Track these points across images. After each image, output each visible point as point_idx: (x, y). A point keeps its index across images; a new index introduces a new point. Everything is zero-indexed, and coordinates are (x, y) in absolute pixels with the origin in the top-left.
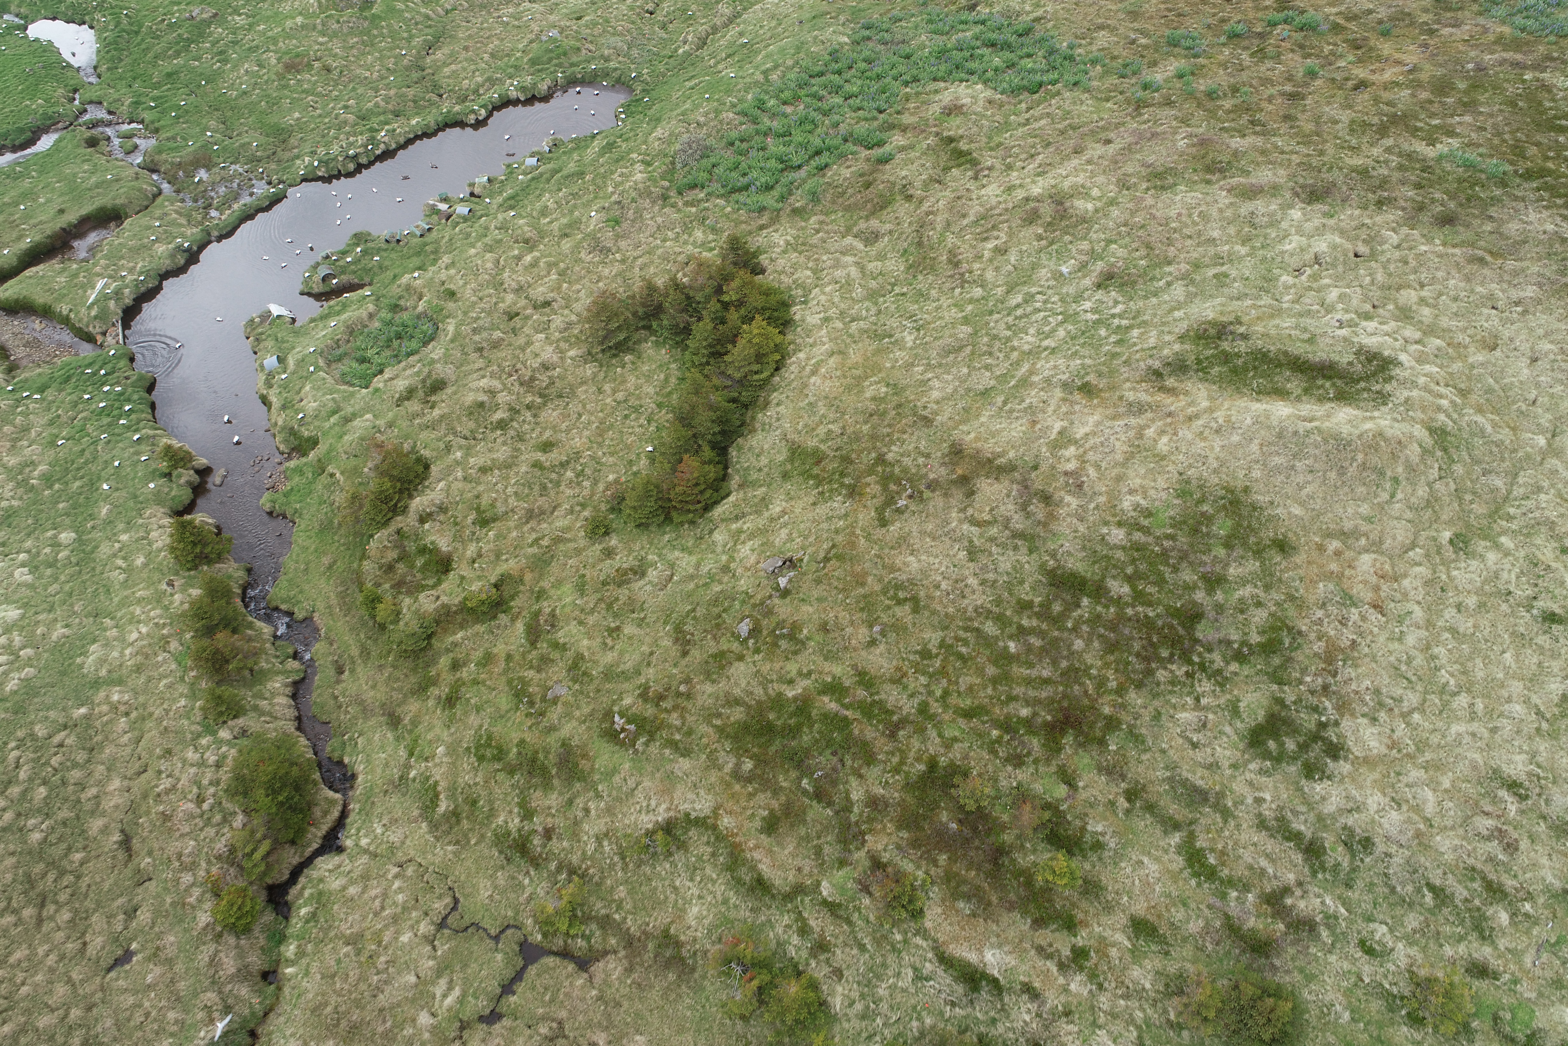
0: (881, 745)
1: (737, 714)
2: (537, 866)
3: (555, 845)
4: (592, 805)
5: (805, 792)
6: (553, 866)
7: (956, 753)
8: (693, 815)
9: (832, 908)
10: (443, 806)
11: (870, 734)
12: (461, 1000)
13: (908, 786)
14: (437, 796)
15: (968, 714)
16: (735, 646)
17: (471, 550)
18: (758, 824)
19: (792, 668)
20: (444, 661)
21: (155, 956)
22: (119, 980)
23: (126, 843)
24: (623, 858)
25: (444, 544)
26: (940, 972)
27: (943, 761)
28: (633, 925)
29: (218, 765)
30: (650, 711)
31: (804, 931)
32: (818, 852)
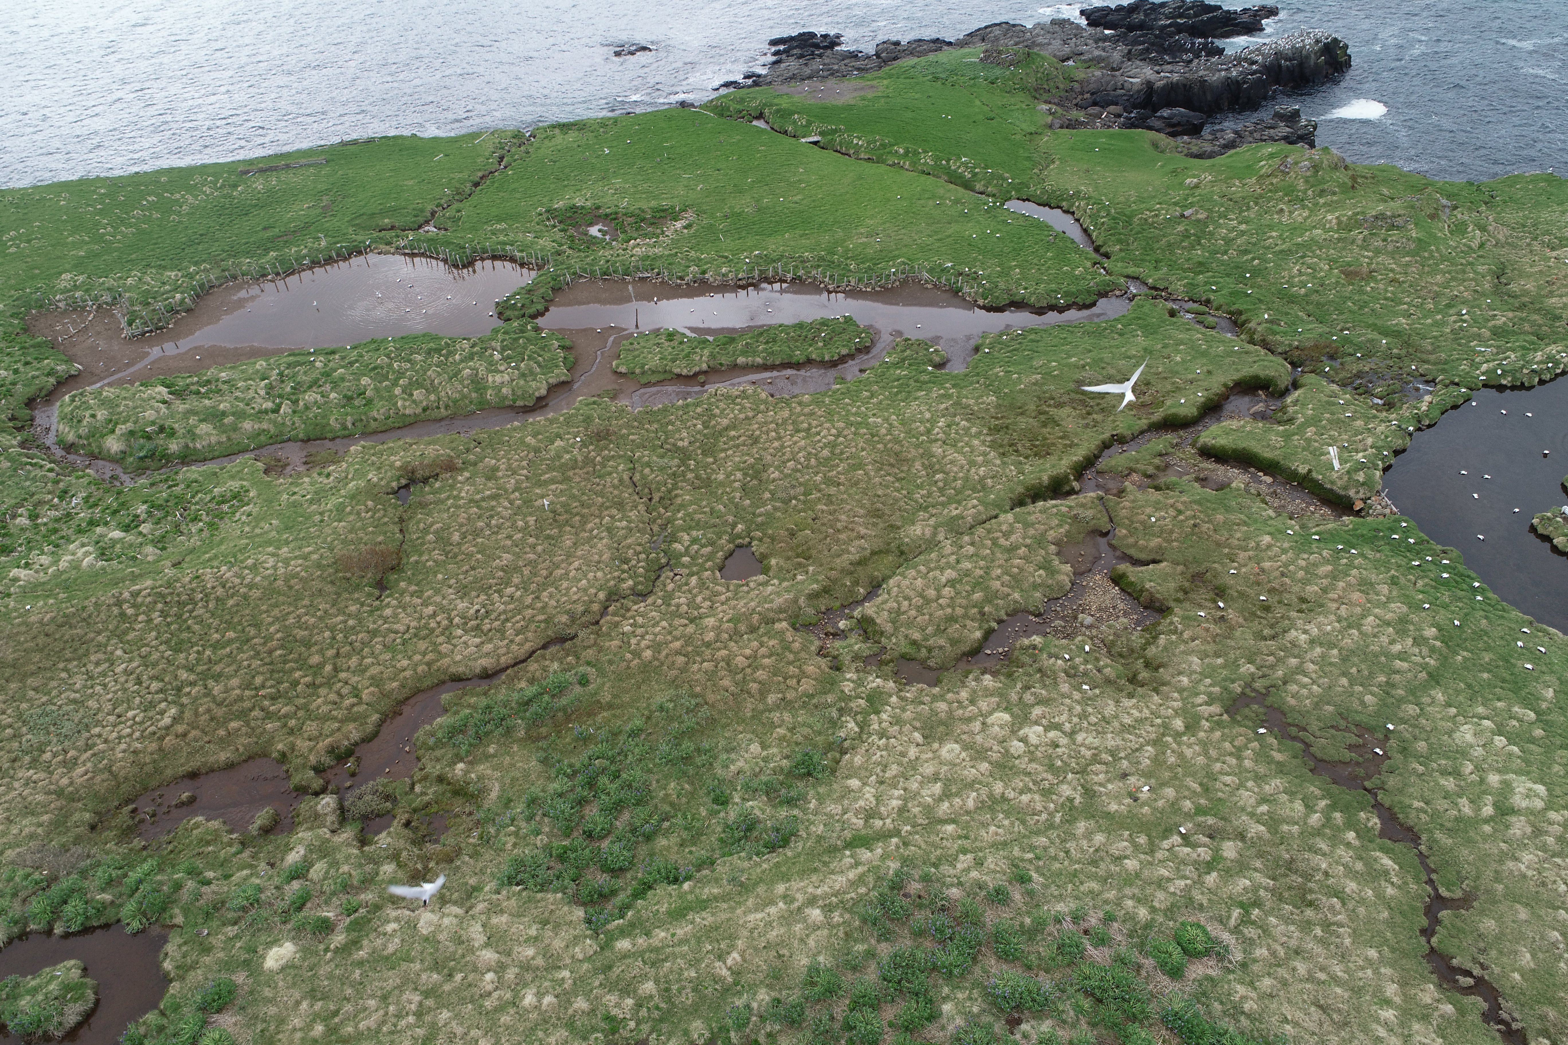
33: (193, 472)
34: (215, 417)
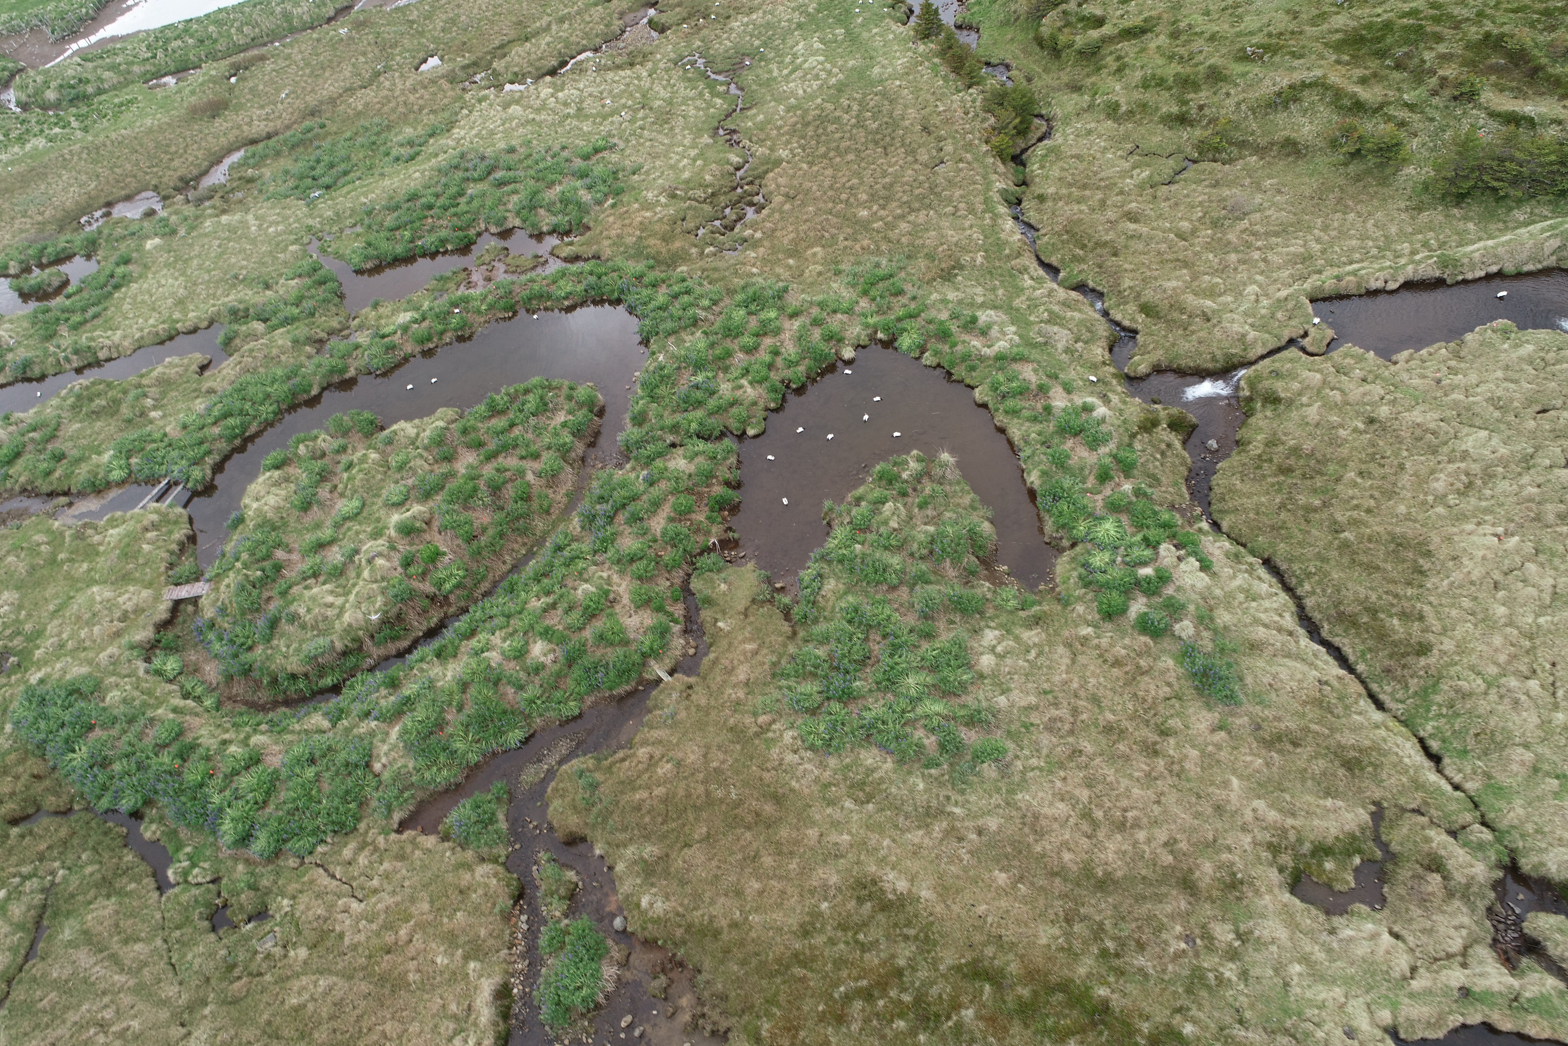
0: (1448, 32)
1: (1338, 36)
2: (1192, 126)
3: (1207, 111)
4: (1232, 92)
5: (1388, 67)
6: (1204, 123)
7: (1506, 29)
8: (1308, 81)
9: (1411, 107)
10: (1124, 109)
11: (1438, 29)
12: (1151, 177)
13: (1467, 47)
14: (1117, 105)
15: (1515, 11)
16: (1334, 9)
17: (1119, 13)
18: (1355, 79)
19: (1379, 10)
20: (1109, 59)
21: (961, 160)
22: (940, 169)
23: (925, 129)
24: (1254, 113)
25: (1098, 12)
26: (1490, 122)
27: (1496, 32)
28: (1262, 142)
29: (974, 101)
30: (1274, 41)
31: (1389, 119)
32: (1399, 89)
33: (103, 97)
34: (113, 68)
